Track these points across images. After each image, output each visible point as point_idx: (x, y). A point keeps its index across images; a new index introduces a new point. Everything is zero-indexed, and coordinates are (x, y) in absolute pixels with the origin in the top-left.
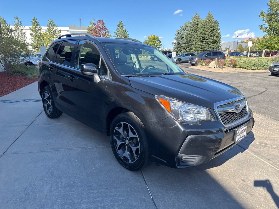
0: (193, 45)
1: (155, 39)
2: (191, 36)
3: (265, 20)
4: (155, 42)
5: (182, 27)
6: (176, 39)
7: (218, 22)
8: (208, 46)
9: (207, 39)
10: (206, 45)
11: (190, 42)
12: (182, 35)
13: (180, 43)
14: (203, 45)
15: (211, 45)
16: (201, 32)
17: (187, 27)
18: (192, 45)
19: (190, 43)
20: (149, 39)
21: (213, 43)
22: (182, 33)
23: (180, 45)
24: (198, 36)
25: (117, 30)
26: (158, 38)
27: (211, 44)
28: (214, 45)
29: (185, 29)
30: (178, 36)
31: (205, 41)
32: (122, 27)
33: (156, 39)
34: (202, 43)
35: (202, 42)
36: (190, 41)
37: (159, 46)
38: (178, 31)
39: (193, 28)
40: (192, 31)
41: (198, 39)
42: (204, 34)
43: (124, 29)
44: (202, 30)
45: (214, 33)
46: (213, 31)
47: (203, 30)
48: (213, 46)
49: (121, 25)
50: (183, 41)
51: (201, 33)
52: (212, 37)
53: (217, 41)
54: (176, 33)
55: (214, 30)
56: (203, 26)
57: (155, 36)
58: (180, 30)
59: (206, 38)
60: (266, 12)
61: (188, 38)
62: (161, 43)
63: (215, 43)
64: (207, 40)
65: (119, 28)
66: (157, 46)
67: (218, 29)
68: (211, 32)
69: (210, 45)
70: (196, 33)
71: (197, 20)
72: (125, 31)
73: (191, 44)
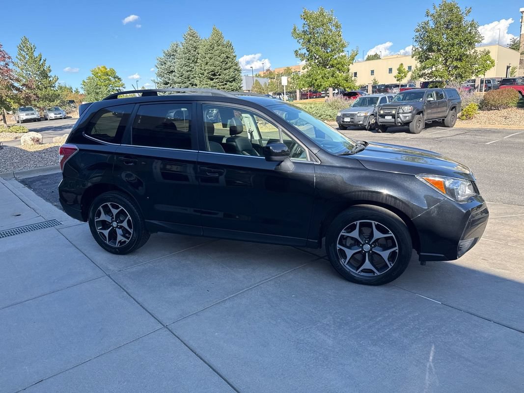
0: (196, 85)
1: (107, 75)
2: (189, 69)
3: (301, 41)
4: (109, 80)
5: (166, 51)
6: (160, 75)
7: (233, 44)
8: (223, 87)
9: (220, 75)
10: (220, 85)
11: (189, 80)
12: (170, 67)
13: (168, 83)
14: (215, 85)
15: (228, 85)
16: (206, 61)
17: (176, 51)
18: (194, 86)
19: (189, 82)
20: (96, 74)
21: (231, 82)
22: (169, 64)
23: (169, 85)
24: (201, 69)
25: (19, 57)
26: (113, 72)
27: (228, 83)
28: (232, 84)
29: (173, 55)
30: (161, 68)
31: (216, 77)
32: (31, 50)
33: (109, 73)
34: (212, 82)
35: (212, 79)
36: (188, 78)
37: (119, 87)
38: (159, 59)
39: (189, 54)
40: (189, 59)
41: (203, 74)
42: (212, 65)
43: (36, 54)
44: (208, 58)
45: (229, 64)
46: (227, 60)
47: (211, 58)
48: (232, 87)
49: (25, 47)
50: (175, 78)
51: (207, 64)
52: (227, 71)
53: (236, 77)
54: (156, 62)
55: (228, 57)
56: (209, 52)
57: (106, 69)
58: (163, 57)
59: (217, 73)
60: (300, 29)
61: (184, 72)
62: (122, 81)
63: (234, 80)
64: (221, 77)
65: (22, 52)
66: (115, 88)
67: (234, 57)
68: (223, 61)
69: (226, 84)
70: (196, 62)
71: (194, 39)
72: (39, 60)
73: (190, 84)
